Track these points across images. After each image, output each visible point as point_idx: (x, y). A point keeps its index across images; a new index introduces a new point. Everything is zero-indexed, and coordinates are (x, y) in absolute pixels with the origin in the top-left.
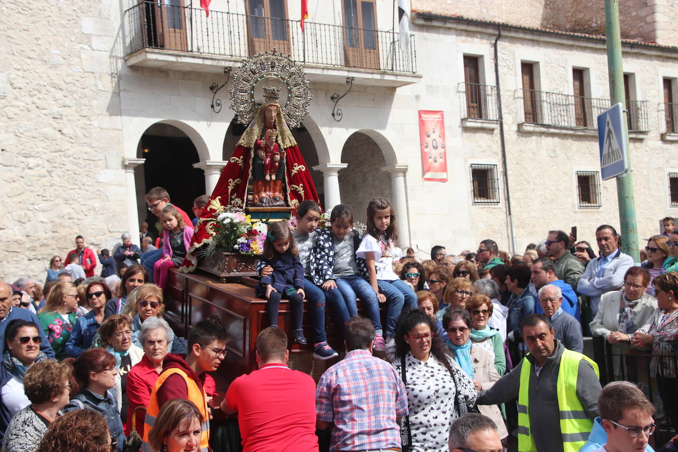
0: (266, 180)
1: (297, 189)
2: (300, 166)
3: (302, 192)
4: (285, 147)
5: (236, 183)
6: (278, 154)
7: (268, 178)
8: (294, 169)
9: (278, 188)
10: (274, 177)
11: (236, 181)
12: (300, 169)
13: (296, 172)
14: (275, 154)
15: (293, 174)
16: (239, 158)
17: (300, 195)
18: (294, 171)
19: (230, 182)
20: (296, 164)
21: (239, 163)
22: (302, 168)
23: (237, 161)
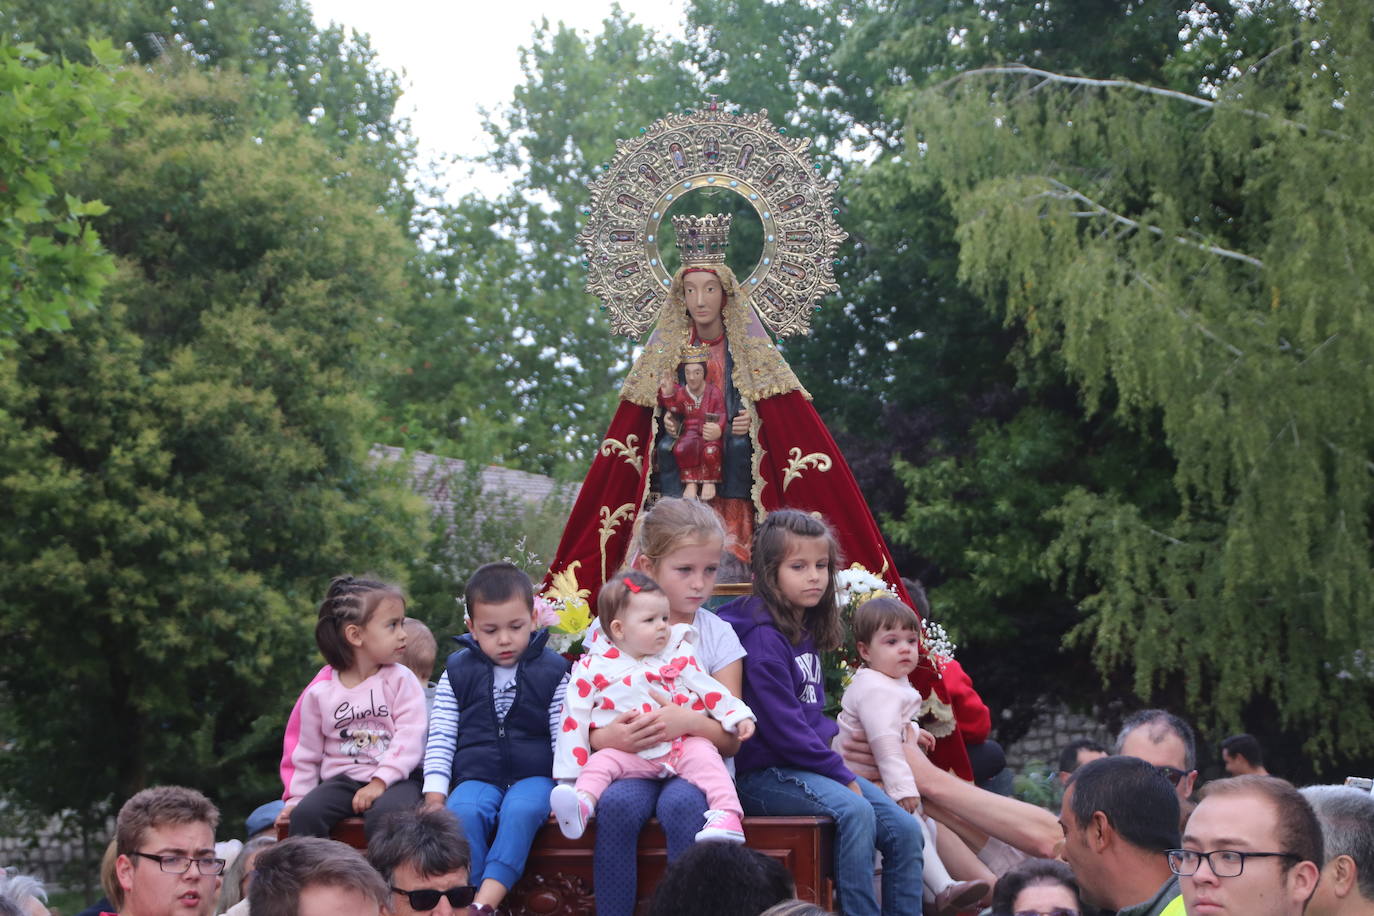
2: (811, 458)
4: (757, 397)
5: (619, 519)
6: (715, 420)
7: (691, 493)
8: (788, 466)
10: (710, 491)
11: (620, 511)
12: (809, 464)
14: (703, 420)
15: (787, 480)
16: (625, 443)
18: (792, 473)
19: (604, 517)
20: (797, 450)
21: (626, 457)
22: (820, 461)
23: (618, 450)
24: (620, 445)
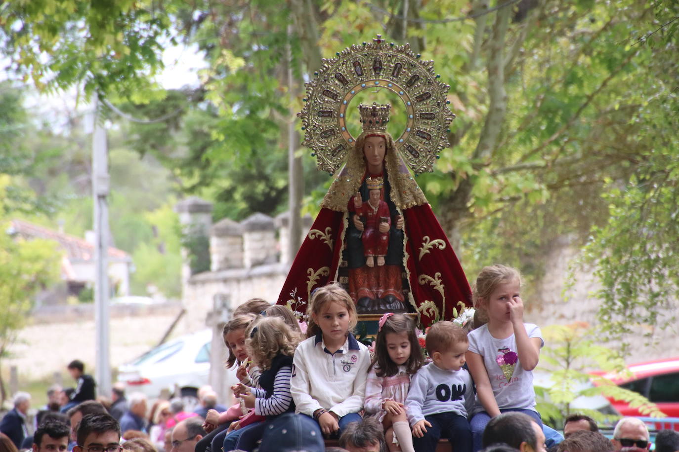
0: (368, 268)
1: (430, 282)
2: (435, 242)
3: (440, 288)
4: (405, 207)
5: (320, 275)
6: (386, 221)
7: (370, 262)
8: (422, 246)
9: (392, 281)
10: (381, 261)
11: (320, 271)
12: (434, 245)
13: (428, 251)
14: (380, 221)
15: (422, 255)
16: (324, 232)
17: (437, 292)
18: (424, 250)
19: (310, 274)
20: (427, 237)
21: (324, 240)
22: (440, 244)
23: (320, 236)
24: (321, 233)
